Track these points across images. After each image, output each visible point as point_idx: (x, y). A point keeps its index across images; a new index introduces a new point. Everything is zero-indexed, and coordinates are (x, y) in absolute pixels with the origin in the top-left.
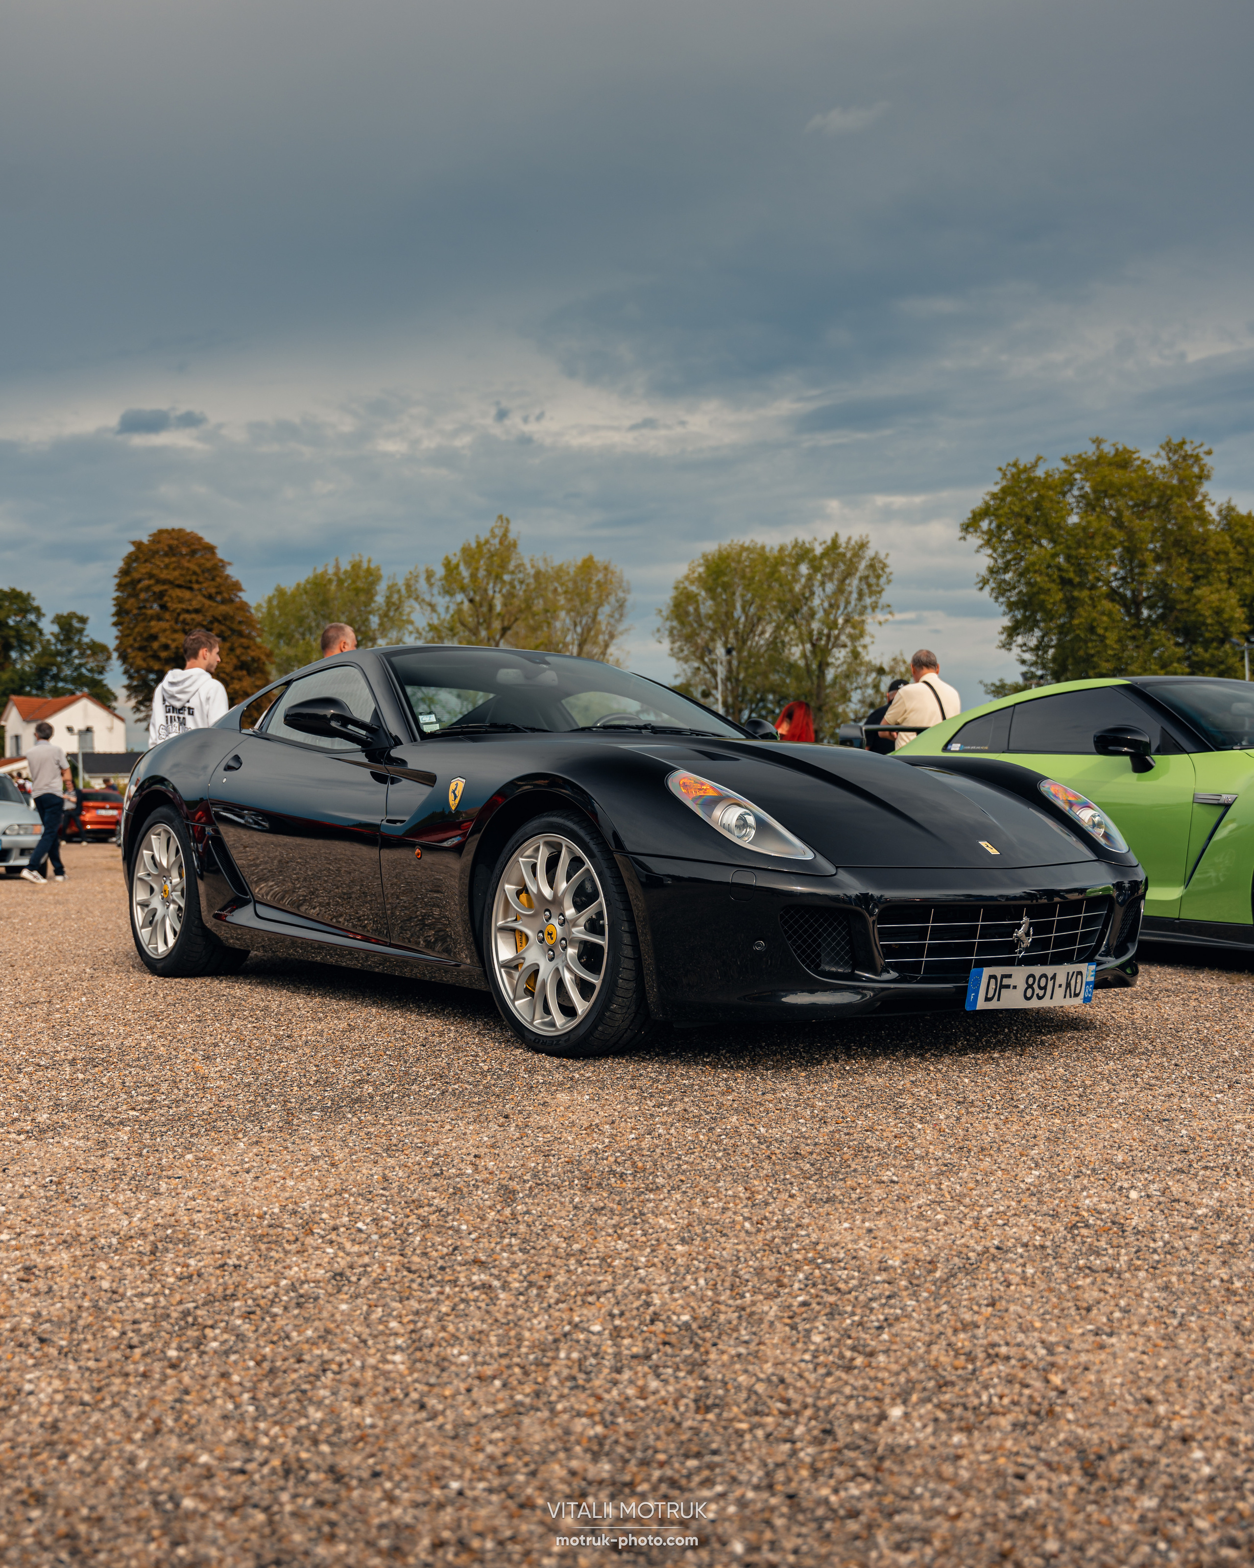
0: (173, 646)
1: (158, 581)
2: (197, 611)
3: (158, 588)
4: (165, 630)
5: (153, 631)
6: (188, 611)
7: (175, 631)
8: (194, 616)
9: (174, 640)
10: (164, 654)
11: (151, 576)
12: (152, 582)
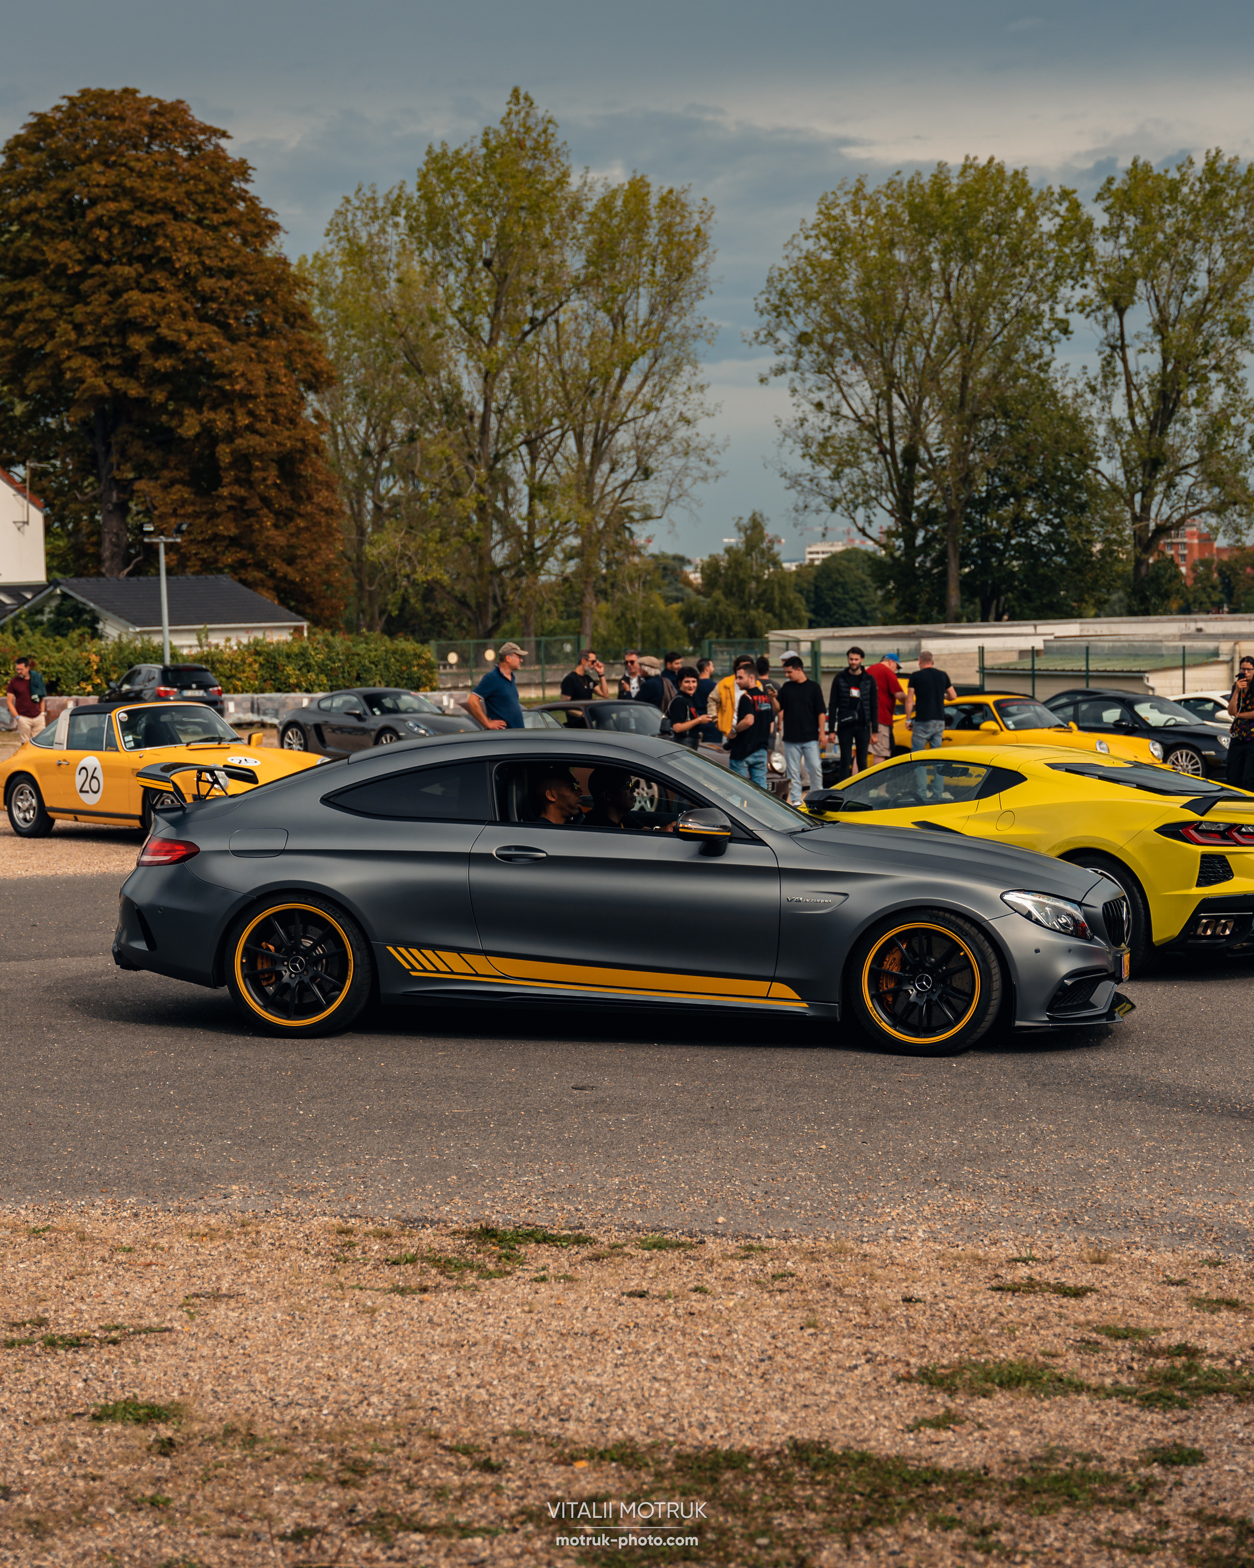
0: (192, 345)
1: (140, 204)
2: (229, 274)
3: (141, 220)
4: (165, 311)
5: (134, 313)
6: (209, 272)
7: (184, 316)
8: (227, 283)
9: (190, 334)
10: (165, 364)
11: (120, 191)
12: (126, 205)
